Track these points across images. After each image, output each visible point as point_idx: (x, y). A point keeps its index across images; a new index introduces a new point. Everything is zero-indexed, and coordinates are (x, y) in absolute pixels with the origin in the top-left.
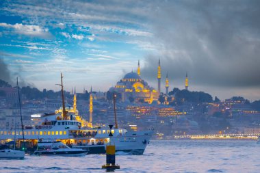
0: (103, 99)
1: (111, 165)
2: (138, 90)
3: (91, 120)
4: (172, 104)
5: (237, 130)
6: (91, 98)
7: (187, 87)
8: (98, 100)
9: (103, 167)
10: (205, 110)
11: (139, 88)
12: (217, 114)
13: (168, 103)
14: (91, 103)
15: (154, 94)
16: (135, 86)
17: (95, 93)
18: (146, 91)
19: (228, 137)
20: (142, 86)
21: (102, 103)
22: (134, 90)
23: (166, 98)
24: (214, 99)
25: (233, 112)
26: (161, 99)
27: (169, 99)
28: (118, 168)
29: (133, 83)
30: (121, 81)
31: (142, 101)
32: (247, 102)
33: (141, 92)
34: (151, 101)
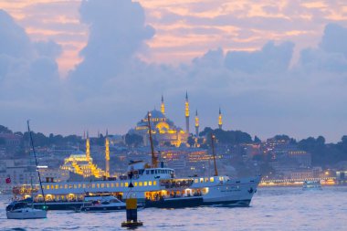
0: (121, 144)
1: (132, 221)
2: (162, 132)
3: (108, 169)
4: (203, 147)
5: (282, 174)
6: (107, 143)
7: (220, 126)
8: (115, 145)
9: (124, 225)
10: (243, 152)
11: (164, 129)
12: (258, 157)
13: (198, 146)
14: (107, 149)
15: (182, 135)
16: (159, 126)
17: (111, 136)
18: (172, 132)
19: (271, 184)
20: (167, 127)
21: (120, 149)
22: (158, 131)
23: (196, 140)
24: (253, 139)
25: (277, 154)
26: (191, 141)
27: (200, 141)
28: (141, 224)
29: (156, 123)
30: (142, 121)
31: (168, 144)
32: (293, 141)
33: (166, 133)
34: (178, 144)
